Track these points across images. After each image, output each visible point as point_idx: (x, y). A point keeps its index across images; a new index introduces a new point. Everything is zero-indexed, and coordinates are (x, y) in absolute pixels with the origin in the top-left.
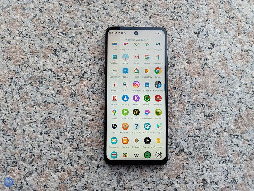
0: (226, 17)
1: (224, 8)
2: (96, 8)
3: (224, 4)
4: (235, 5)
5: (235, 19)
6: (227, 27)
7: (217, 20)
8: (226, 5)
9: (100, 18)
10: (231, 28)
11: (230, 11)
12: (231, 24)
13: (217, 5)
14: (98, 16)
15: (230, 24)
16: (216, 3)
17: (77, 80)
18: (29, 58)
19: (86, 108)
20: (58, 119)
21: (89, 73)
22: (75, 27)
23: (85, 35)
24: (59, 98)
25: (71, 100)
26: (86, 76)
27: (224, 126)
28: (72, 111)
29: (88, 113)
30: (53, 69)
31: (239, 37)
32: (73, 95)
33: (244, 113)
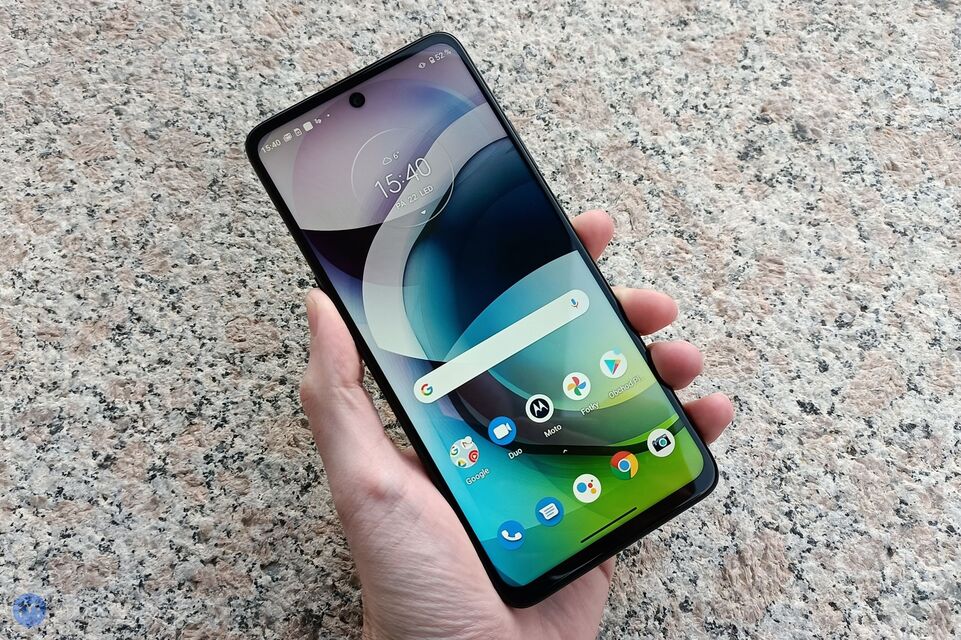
0: (670, 236)
1: (663, 209)
2: (262, 209)
3: (664, 197)
4: (697, 201)
5: (699, 241)
6: (677, 263)
7: (643, 242)
8: (670, 201)
9: (272, 236)
10: (690, 266)
11: (683, 218)
12: (689, 256)
13: (640, 201)
14: (267, 230)
15: (684, 255)
16: (638, 194)
17: (176, 424)
18: (31, 351)
19: (196, 519)
20: (91, 556)
21: (219, 403)
22: (192, 259)
23: (220, 284)
24: (109, 481)
25: (146, 490)
26: (208, 411)
27: (682, 592)
28: (144, 527)
29: (200, 536)
30: (103, 386)
31: (718, 294)
32: (155, 473)
33: (750, 544)
